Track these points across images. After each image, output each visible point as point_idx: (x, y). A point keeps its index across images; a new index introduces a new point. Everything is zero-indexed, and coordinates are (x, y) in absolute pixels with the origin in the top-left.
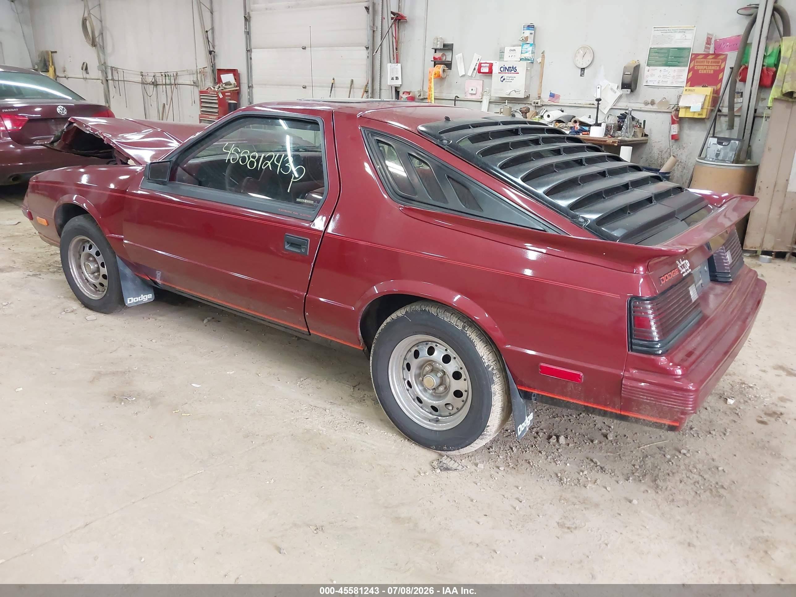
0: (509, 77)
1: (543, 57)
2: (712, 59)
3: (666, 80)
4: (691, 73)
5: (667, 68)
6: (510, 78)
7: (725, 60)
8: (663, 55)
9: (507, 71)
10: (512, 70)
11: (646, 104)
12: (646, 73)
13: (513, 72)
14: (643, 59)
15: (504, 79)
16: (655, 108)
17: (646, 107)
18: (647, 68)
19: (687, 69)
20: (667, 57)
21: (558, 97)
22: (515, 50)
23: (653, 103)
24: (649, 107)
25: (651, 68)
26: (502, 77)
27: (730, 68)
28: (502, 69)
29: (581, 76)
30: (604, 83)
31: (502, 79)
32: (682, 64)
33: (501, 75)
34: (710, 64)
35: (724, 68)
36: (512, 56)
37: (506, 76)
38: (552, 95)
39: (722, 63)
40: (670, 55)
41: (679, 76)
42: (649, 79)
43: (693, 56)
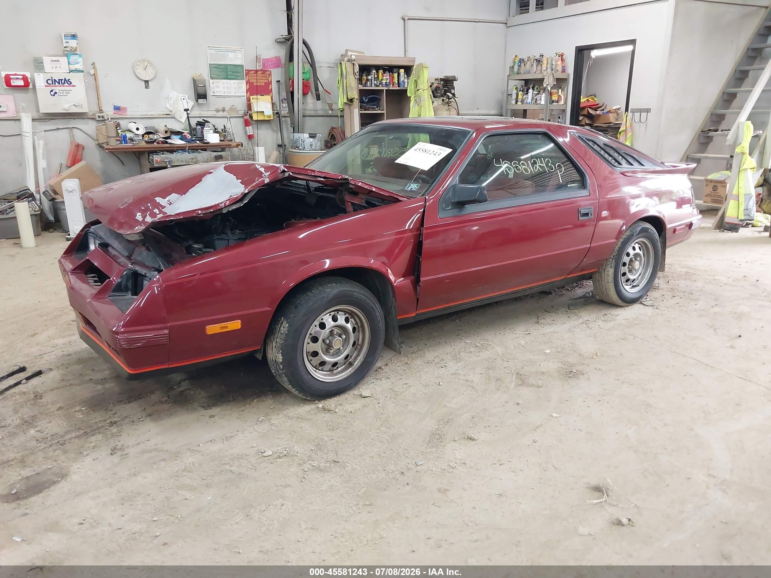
0: (63, 91)
1: (94, 68)
2: (261, 74)
3: (230, 90)
4: (248, 85)
5: (228, 81)
6: (65, 92)
7: (270, 75)
8: (221, 70)
9: (57, 84)
10: (64, 83)
11: (218, 111)
12: (211, 85)
13: (66, 84)
14: (205, 73)
15: (56, 93)
16: (225, 114)
17: (218, 114)
18: (211, 81)
19: (244, 82)
20: (227, 72)
21: (125, 109)
22: (58, 61)
23: (224, 110)
24: (221, 114)
25: (215, 80)
26: (52, 91)
27: (277, 81)
28: (50, 82)
29: (146, 88)
30: (174, 95)
31: (53, 93)
32: (239, 78)
33: (51, 88)
34: (260, 78)
35: (271, 81)
36: (56, 67)
37: (57, 89)
38: (117, 108)
39: (269, 77)
40: (229, 70)
41: (240, 88)
42: (216, 90)
43: (246, 72)
